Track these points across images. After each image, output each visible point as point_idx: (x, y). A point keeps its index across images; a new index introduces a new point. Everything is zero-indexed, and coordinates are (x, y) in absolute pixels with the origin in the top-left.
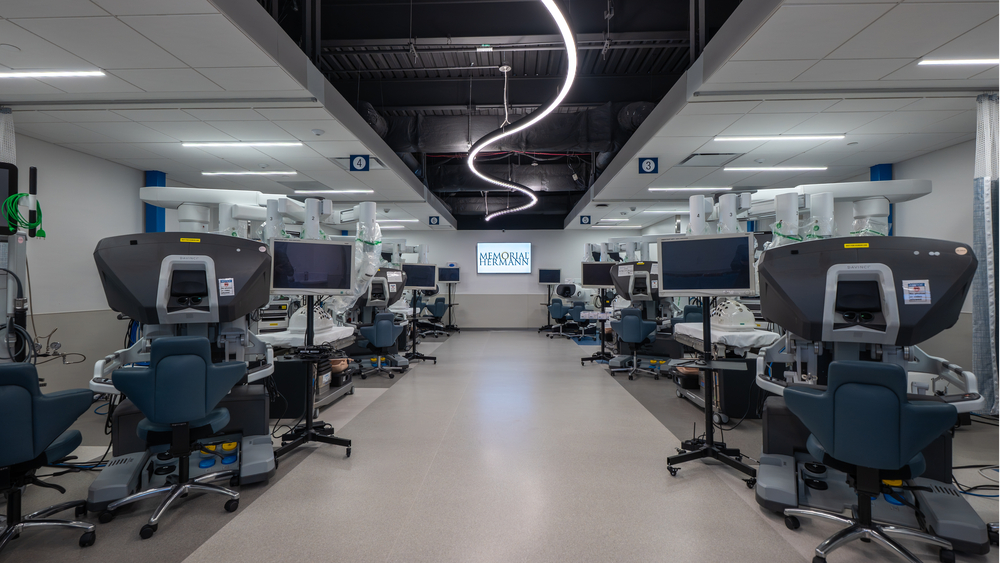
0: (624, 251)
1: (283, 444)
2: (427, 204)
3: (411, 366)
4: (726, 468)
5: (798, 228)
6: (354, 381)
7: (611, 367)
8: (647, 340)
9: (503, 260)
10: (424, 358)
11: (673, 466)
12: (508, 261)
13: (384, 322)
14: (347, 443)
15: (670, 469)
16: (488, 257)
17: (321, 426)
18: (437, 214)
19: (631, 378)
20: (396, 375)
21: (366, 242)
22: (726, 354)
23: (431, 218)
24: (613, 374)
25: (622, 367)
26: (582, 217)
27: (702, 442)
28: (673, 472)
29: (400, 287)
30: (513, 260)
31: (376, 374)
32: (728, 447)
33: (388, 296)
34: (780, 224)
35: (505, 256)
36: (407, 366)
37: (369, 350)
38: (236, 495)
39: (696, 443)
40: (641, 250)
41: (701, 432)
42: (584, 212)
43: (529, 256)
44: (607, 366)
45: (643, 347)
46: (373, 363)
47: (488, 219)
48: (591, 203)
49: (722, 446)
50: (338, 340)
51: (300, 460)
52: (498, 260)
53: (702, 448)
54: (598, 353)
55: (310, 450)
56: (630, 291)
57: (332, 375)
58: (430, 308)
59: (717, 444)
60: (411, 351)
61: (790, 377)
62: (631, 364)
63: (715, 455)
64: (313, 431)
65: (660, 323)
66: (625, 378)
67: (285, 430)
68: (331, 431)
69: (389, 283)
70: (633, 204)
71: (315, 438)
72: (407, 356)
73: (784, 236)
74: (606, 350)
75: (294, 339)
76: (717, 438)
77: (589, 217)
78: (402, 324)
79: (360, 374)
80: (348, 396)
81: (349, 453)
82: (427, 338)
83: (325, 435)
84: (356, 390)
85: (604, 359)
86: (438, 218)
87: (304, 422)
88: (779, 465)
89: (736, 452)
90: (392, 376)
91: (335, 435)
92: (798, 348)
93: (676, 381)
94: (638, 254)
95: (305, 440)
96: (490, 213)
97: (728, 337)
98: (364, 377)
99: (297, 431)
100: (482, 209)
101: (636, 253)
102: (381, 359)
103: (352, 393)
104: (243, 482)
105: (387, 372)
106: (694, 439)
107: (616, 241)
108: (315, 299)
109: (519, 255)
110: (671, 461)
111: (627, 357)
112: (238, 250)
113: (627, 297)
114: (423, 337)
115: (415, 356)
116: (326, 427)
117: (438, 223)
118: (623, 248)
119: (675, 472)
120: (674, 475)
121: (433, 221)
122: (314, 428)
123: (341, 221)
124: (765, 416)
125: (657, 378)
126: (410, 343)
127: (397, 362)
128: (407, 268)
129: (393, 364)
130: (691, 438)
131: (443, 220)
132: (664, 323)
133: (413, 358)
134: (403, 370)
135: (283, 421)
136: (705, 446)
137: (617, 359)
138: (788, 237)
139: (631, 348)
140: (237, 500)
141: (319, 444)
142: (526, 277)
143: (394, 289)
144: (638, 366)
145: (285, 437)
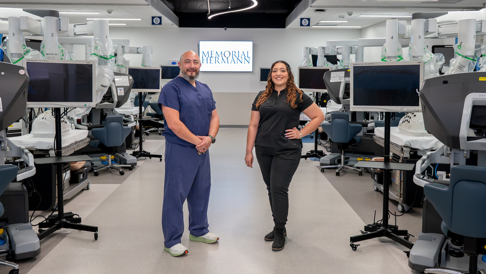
0: (341, 54)
1: (39, 231)
2: (150, 7)
3: (139, 163)
4: (396, 244)
5: (474, 50)
6: (90, 178)
7: (322, 164)
8: (353, 141)
9: (225, 59)
10: (150, 156)
11: (355, 243)
12: (230, 59)
13: (113, 124)
14: (94, 229)
15: (352, 246)
16: (210, 55)
17: (70, 216)
18: (159, 14)
19: (338, 174)
20: (127, 172)
21: (101, 57)
22: (410, 155)
23: (153, 18)
24: (323, 170)
25: (331, 164)
26: (302, 19)
27: (379, 225)
28: (354, 248)
29: (127, 91)
30: (235, 59)
31: (107, 171)
32: (399, 229)
33: (116, 99)
34: (460, 45)
35: (227, 54)
36: (135, 164)
37: (99, 149)
38: (16, 266)
39: (376, 226)
40: (356, 53)
41: (379, 218)
42: (304, 14)
43: (251, 55)
44: (317, 163)
45: (350, 147)
46: (103, 161)
47: (210, 18)
48: (309, 8)
49: (396, 227)
50: (76, 142)
51: (56, 243)
52: (220, 58)
53: (379, 230)
54: (312, 152)
55: (63, 236)
56: (341, 95)
57: (72, 173)
58: (153, 106)
59: (391, 227)
60: (138, 149)
61: (440, 175)
62: (339, 161)
63: (388, 235)
64: (64, 220)
65: (366, 125)
66: (332, 175)
67: (41, 220)
68: (79, 220)
69: (117, 87)
70: (350, 10)
71: (67, 226)
72: (134, 154)
73: (463, 56)
74: (320, 148)
75: (39, 143)
76: (391, 221)
77: (309, 19)
78: (130, 125)
79: (93, 171)
80: (85, 192)
81: (96, 237)
82: (151, 136)
83: (74, 223)
84: (91, 186)
85: (316, 156)
86: (160, 18)
87: (56, 213)
88: (431, 240)
89: (405, 233)
90: (122, 173)
91: (82, 223)
92: (452, 153)
93: (373, 177)
94: (353, 57)
95: (59, 227)
96: (212, 13)
97: (412, 141)
98: (96, 174)
99: (50, 220)
100: (204, 7)
101: (351, 55)
102: (111, 157)
103: (88, 188)
104: (18, 258)
105: (117, 169)
106: (374, 224)
107: (333, 44)
108: (62, 111)
109: (241, 53)
110: (353, 239)
111: (337, 155)
112: (3, 73)
113: (338, 101)
114: (147, 134)
115: (142, 154)
116: (75, 217)
117: (160, 23)
118: (339, 51)
119: (356, 248)
120: (355, 250)
121: (156, 21)
122: (66, 218)
123: (75, 35)
124: (425, 205)
125: (361, 174)
126: (137, 141)
127: (126, 160)
128: (133, 72)
129: (123, 161)
130: (372, 223)
131: (165, 19)
132: (369, 125)
133: (140, 156)
134: (132, 167)
135: (38, 212)
136: (382, 228)
137: (328, 156)
138: (466, 57)
139: (339, 148)
140: (18, 270)
141: (69, 230)
142: (248, 75)
143: (121, 92)
144: (346, 163)
145: (41, 225)
